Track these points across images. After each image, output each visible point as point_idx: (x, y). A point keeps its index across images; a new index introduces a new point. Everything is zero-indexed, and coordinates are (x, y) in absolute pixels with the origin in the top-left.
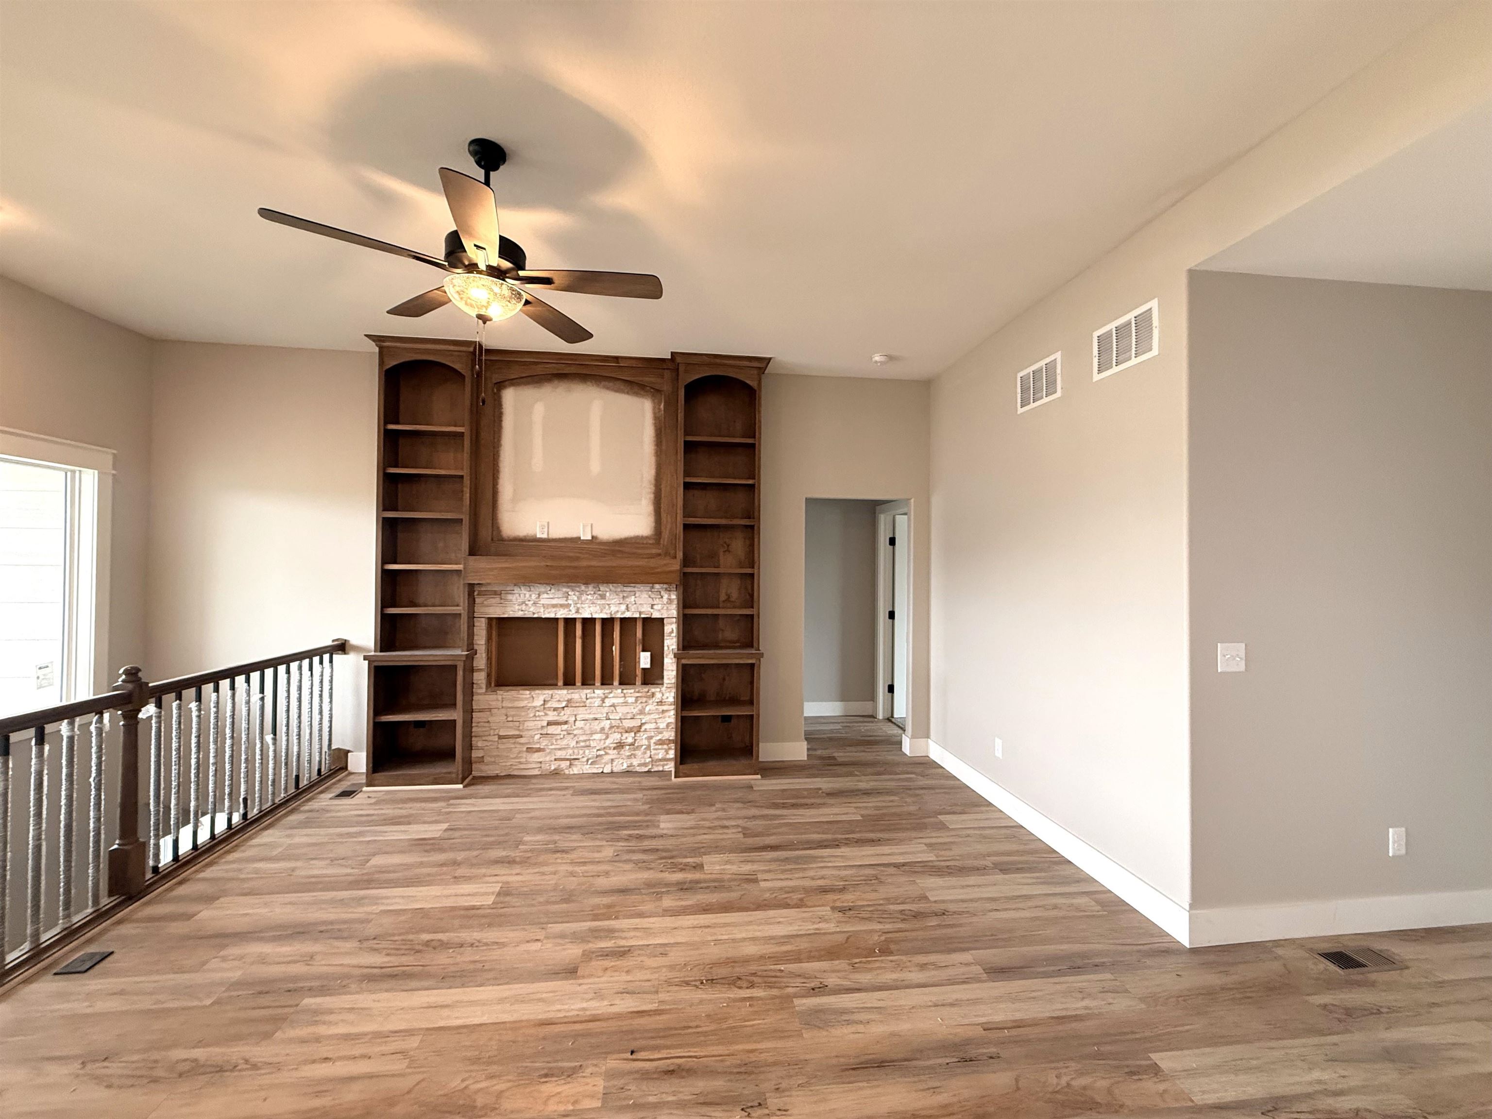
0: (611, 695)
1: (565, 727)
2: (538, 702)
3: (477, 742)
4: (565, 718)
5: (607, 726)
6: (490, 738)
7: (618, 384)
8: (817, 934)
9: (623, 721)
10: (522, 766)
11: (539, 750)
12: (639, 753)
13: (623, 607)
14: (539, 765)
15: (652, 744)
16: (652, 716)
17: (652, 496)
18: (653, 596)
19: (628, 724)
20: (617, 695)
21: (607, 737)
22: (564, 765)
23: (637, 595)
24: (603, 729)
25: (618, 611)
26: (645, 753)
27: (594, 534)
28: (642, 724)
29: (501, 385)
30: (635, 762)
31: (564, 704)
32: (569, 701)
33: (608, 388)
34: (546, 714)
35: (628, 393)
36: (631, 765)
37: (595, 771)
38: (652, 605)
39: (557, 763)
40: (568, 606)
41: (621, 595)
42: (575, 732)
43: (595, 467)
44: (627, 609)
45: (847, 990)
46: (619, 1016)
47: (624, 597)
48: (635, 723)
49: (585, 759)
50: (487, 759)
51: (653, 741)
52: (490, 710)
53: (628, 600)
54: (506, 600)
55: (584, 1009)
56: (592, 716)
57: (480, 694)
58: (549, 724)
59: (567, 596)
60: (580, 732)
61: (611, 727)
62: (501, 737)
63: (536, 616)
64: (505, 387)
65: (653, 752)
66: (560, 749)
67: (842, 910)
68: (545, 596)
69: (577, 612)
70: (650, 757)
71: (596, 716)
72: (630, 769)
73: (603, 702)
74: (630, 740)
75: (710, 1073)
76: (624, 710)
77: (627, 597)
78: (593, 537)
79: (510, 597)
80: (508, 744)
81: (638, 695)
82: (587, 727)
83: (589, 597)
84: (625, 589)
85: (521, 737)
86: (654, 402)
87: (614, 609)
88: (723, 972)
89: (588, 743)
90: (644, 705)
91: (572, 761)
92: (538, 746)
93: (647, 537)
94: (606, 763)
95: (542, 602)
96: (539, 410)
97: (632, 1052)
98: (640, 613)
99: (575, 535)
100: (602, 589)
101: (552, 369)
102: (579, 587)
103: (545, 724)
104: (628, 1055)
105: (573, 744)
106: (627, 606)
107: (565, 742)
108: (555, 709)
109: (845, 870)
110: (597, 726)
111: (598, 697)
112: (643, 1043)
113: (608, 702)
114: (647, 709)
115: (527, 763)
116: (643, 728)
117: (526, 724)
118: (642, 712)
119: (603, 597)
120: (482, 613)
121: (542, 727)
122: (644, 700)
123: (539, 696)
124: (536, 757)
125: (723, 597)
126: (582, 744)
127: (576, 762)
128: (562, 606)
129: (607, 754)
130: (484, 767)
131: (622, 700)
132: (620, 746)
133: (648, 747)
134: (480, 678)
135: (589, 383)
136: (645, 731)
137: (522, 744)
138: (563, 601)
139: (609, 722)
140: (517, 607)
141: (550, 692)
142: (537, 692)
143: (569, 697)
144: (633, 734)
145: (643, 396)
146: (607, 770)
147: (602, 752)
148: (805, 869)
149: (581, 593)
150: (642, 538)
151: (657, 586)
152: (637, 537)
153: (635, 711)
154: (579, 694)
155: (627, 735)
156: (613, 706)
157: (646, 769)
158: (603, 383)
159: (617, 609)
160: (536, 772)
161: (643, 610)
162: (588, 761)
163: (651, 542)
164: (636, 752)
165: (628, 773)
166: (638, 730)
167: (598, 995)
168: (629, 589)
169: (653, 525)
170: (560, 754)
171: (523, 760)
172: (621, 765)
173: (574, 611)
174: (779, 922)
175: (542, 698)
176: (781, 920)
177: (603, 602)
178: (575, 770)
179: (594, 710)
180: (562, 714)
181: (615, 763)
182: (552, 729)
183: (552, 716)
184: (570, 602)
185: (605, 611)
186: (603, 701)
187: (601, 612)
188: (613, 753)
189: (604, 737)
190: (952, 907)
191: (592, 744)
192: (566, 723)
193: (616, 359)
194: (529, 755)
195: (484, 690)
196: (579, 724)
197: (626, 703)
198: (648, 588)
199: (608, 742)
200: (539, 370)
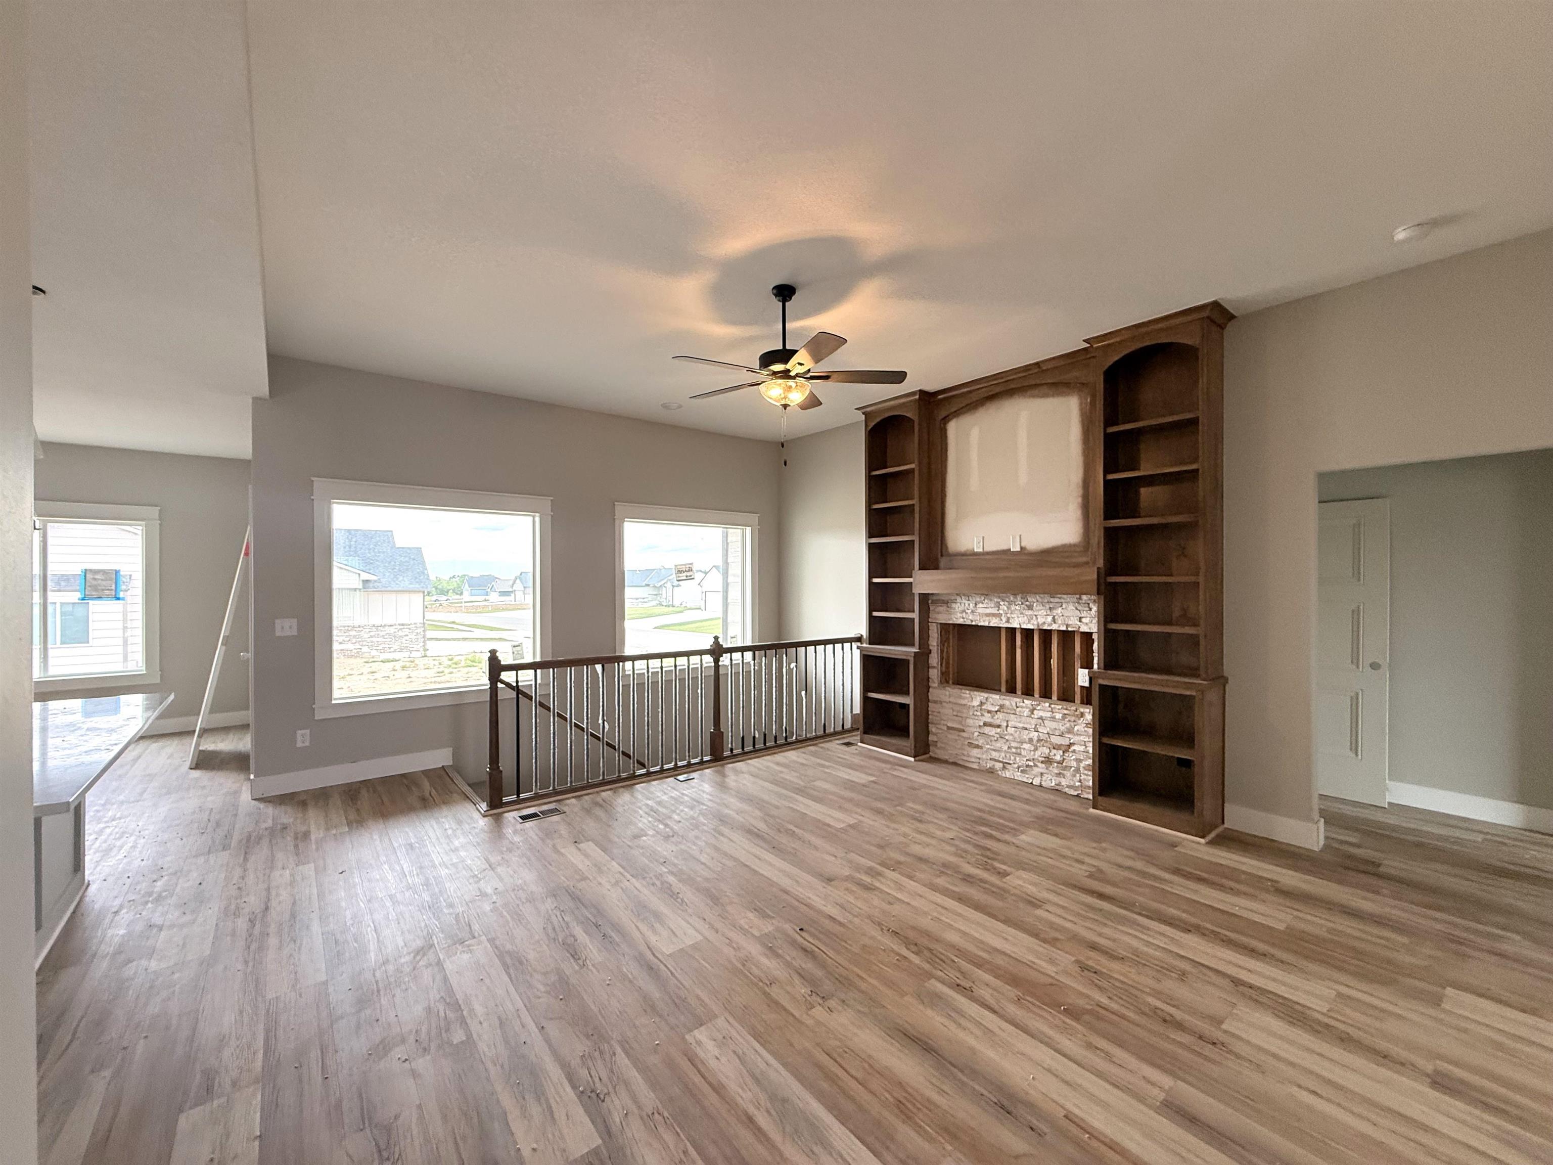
0: (1039, 708)
1: (998, 730)
2: (976, 703)
3: (932, 728)
4: (998, 722)
5: (1035, 739)
6: (942, 727)
7: (1045, 389)
8: (1030, 966)
9: (1052, 737)
10: (965, 758)
11: (977, 747)
12: (1068, 774)
13: (1050, 619)
14: (977, 760)
15: (1081, 769)
16: (1082, 738)
17: (1080, 500)
18: (1080, 608)
19: (1056, 740)
20: (1044, 709)
21: (1036, 749)
22: (998, 766)
23: (1064, 606)
24: (1031, 740)
25: (1044, 623)
26: (1074, 776)
27: (1023, 545)
28: (1071, 744)
29: (946, 420)
30: (1064, 782)
31: (997, 708)
32: (1002, 706)
33: (1034, 396)
34: (982, 715)
35: (1053, 396)
36: (1059, 784)
37: (1025, 780)
38: (1080, 618)
39: (993, 763)
40: (1000, 615)
41: (1048, 606)
42: (1007, 737)
43: (1023, 478)
44: (1054, 620)
45: (987, 1005)
46: (819, 912)
47: (1050, 609)
48: (1065, 742)
49: (1016, 766)
50: (939, 745)
51: (1082, 765)
52: (941, 702)
53: (1055, 612)
54: (951, 608)
55: (810, 898)
56: (1021, 725)
57: (935, 688)
58: (985, 724)
59: (998, 606)
60: (1011, 738)
61: (1039, 740)
62: (949, 728)
63: (974, 623)
64: (949, 421)
65: (1083, 777)
66: (995, 750)
67: (1084, 968)
68: (981, 605)
69: (1008, 621)
70: (1080, 781)
71: (1025, 726)
72: (1057, 787)
73: (1032, 713)
74: (1058, 758)
75: (823, 966)
76: (1050, 725)
77: (1054, 608)
78: (1021, 548)
79: (954, 605)
80: (953, 736)
81: (1066, 712)
82: (1016, 735)
83: (1017, 607)
84: (1052, 600)
85: (964, 731)
86: (1080, 398)
87: (1041, 620)
88: (911, 934)
89: (1019, 751)
90: (1072, 724)
91: (1005, 765)
92: (976, 743)
93: (1075, 545)
94: (1035, 776)
95: (980, 611)
96: (975, 433)
97: (801, 929)
98: (1067, 626)
99: (1005, 547)
100: (1030, 599)
101: (983, 393)
102: (1008, 597)
103: (982, 724)
104: (798, 929)
105: (1006, 748)
106: (1054, 617)
107: (998, 745)
108: (989, 712)
109: (1155, 950)
110: (1025, 735)
111: (1027, 708)
112: (813, 930)
113: (1037, 714)
114: (1076, 728)
115: (969, 756)
116: (1073, 748)
117: (968, 720)
118: (1070, 731)
119: (1030, 607)
120: (935, 619)
121: (980, 726)
122: (1073, 719)
123: (977, 698)
124: (975, 752)
125: (1176, 613)
126: (1014, 750)
127: (1008, 766)
128: (994, 615)
129: (1036, 766)
130: (937, 751)
131: (1049, 714)
132: (1048, 761)
133: (1077, 770)
134: (934, 674)
135: (1016, 396)
136: (1074, 751)
137: (965, 738)
138: (994, 611)
139: (1036, 734)
140: (959, 615)
141: (986, 695)
142: (976, 693)
143: (1001, 702)
144: (1061, 752)
145: (1068, 394)
146: (1036, 782)
147: (1031, 763)
148: (1105, 925)
149: (1010, 603)
150: (1070, 546)
151: (1084, 597)
152: (1064, 546)
153: (1062, 728)
154: (1010, 701)
155: (1054, 751)
156: (1041, 718)
157: (1075, 793)
158: (1029, 393)
159: (1043, 620)
160: (975, 766)
161: (1070, 623)
162: (1018, 767)
163: (1078, 550)
164: (1065, 772)
165: (1056, 791)
166: (1067, 748)
167: (826, 898)
168: (1056, 600)
169: (1081, 531)
170: (995, 755)
171: (966, 753)
172: (1050, 781)
173: (1004, 619)
174: (1006, 939)
175: (979, 699)
176: (1010, 938)
177: (1030, 612)
178: (1008, 774)
179: (1023, 719)
180: (996, 717)
181: (1044, 778)
182: (987, 730)
183: (987, 718)
184: (1001, 612)
185: (1032, 622)
186: (1032, 711)
187: (1029, 622)
188: (1041, 767)
189: (1033, 748)
190: (1239, 1047)
191: (1023, 753)
192: (999, 726)
193: (1037, 364)
194: (969, 749)
195: (936, 685)
196: (1011, 730)
197: (1053, 718)
198: (1075, 600)
199: (1038, 753)
200: (974, 397)
